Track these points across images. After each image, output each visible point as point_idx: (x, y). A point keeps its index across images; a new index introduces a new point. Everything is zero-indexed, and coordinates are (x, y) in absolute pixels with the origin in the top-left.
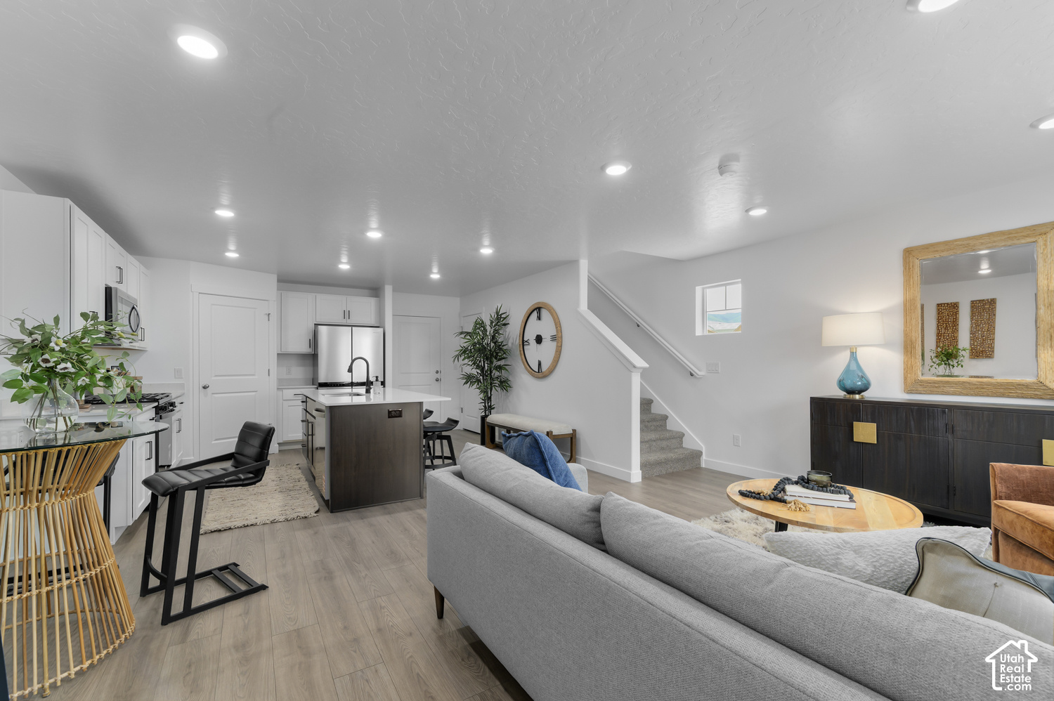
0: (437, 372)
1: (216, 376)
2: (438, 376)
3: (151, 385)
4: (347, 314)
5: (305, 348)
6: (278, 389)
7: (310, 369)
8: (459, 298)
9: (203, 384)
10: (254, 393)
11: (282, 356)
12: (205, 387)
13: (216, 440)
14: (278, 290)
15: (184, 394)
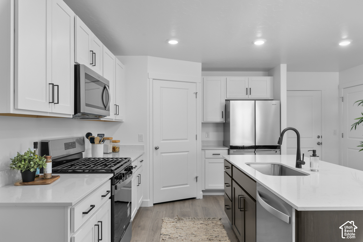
0: (319, 137)
1: (163, 140)
2: (319, 140)
3: (125, 146)
4: (249, 91)
5: (219, 119)
6: (202, 149)
7: (222, 134)
8: (338, 73)
9: (156, 146)
10: (187, 153)
11: (204, 124)
12: (156, 148)
13: (164, 187)
14: (202, 76)
15: (144, 153)
